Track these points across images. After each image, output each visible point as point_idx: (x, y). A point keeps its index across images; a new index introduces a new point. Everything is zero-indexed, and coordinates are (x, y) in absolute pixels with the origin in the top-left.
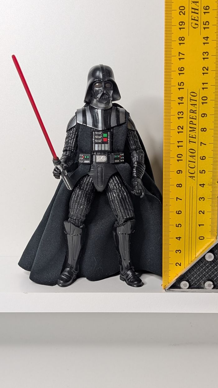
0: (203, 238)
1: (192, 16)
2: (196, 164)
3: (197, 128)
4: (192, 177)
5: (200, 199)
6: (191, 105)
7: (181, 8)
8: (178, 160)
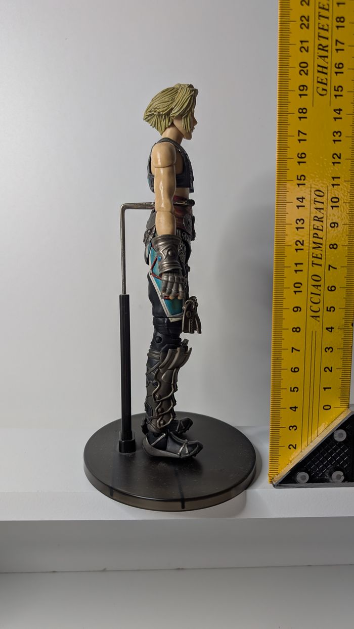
0: (329, 407)
2: (321, 298)
3: (324, 244)
4: (316, 317)
5: (327, 350)
6: (316, 210)
7: (302, 65)
8: (295, 292)
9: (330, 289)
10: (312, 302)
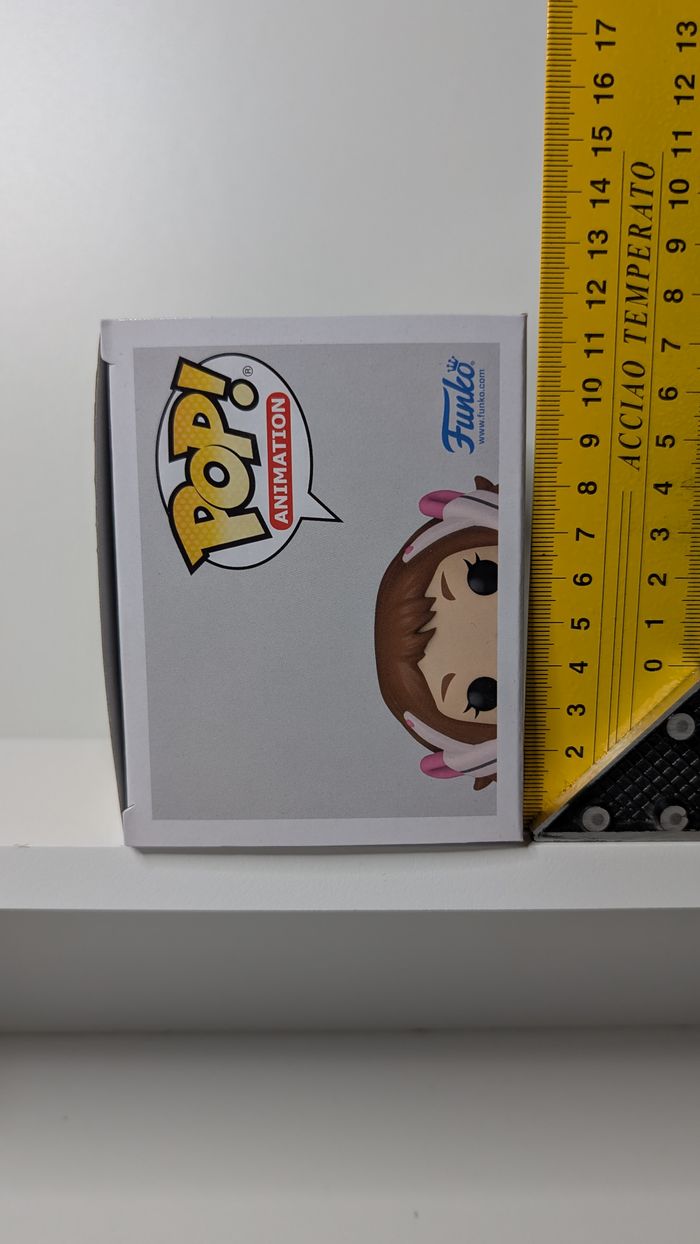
0: (657, 665)
2: (644, 414)
3: (652, 291)
4: (632, 458)
5: (655, 535)
6: (633, 210)
8: (586, 400)
9: (663, 394)
10: (623, 424)
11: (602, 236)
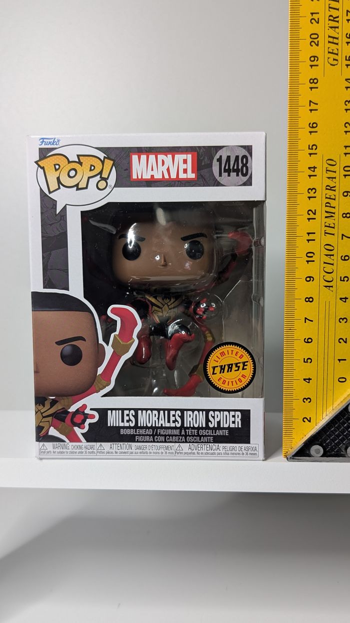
0: (344, 380)
1: (329, 48)
2: (334, 267)
3: (337, 213)
4: (329, 287)
5: (341, 320)
6: (328, 179)
7: (312, 36)
8: (308, 261)
9: (343, 258)
10: (326, 272)
11: (314, 191)
